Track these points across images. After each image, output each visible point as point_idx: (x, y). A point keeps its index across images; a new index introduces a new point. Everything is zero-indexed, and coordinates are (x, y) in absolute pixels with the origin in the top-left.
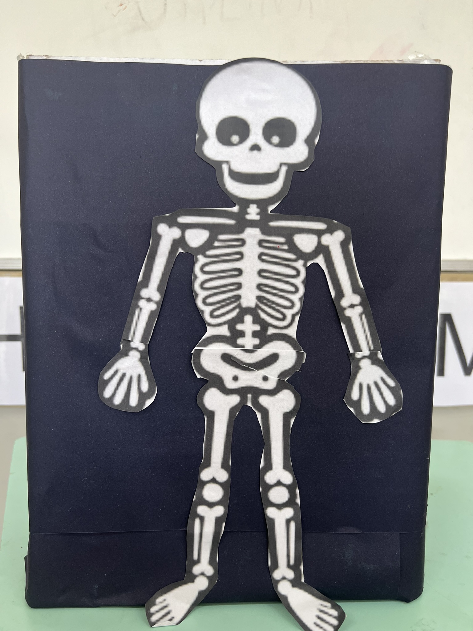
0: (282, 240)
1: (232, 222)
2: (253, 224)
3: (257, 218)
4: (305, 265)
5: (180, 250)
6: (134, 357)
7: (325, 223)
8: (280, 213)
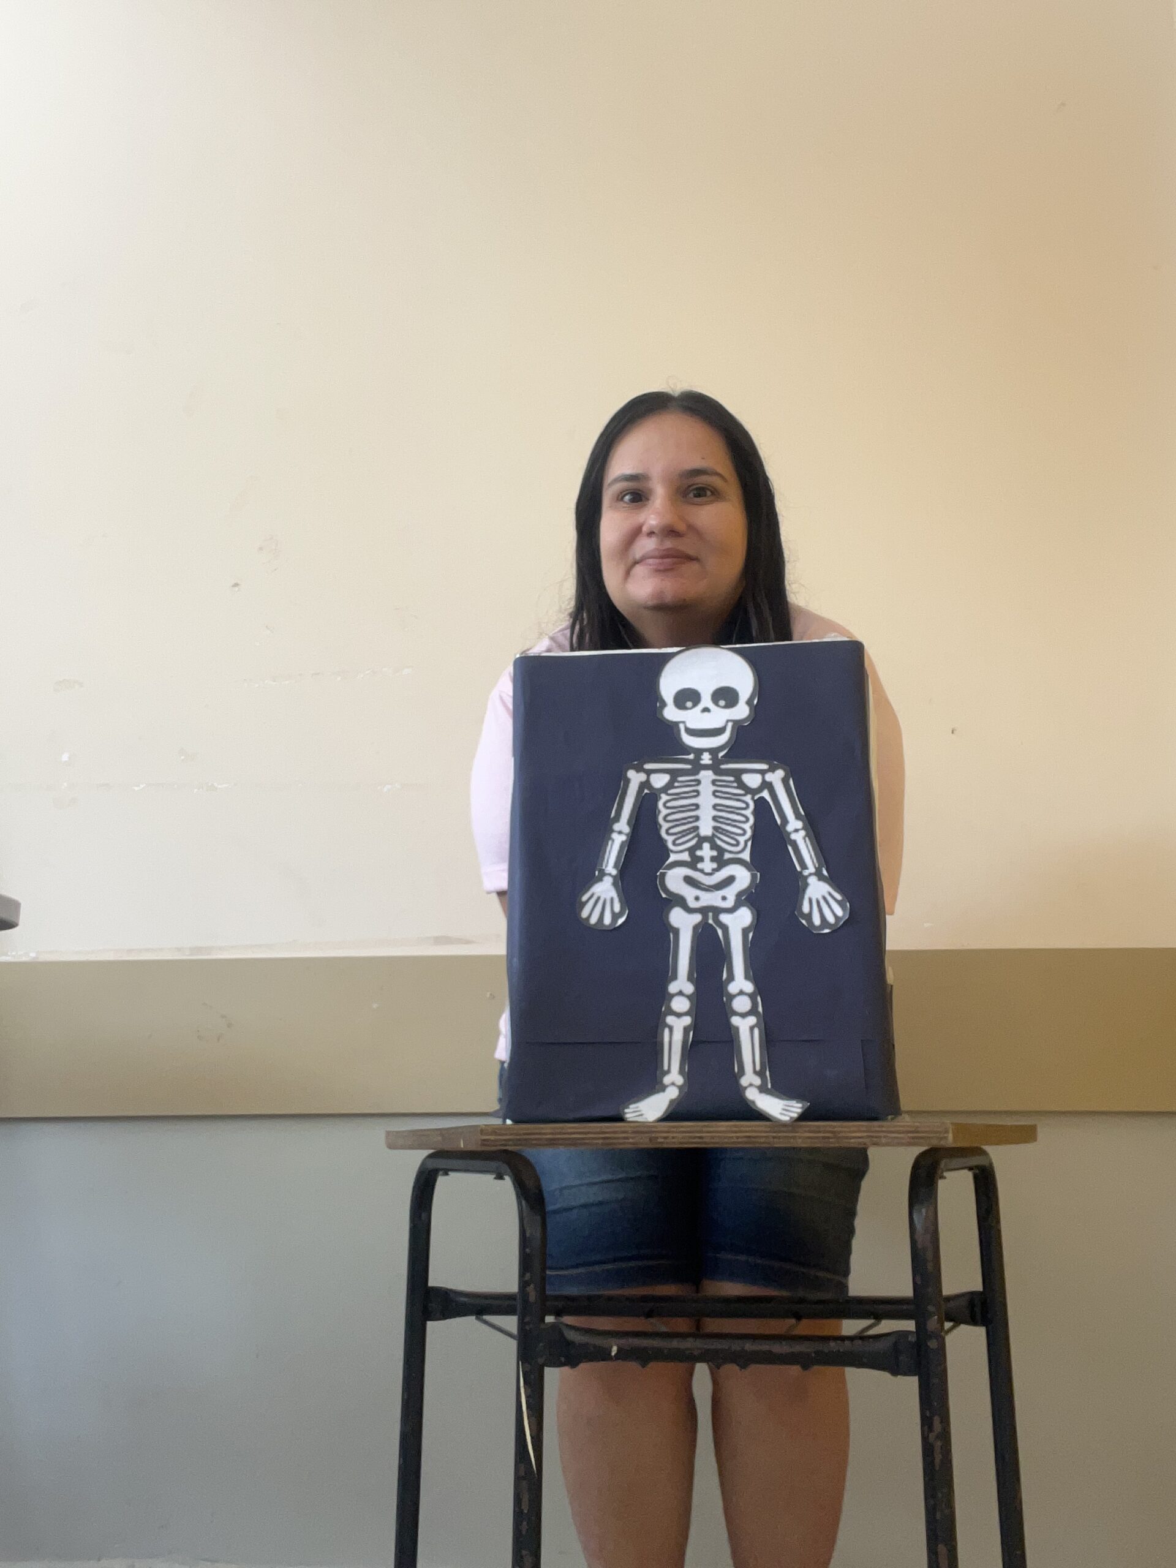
0: (732, 779)
1: (689, 767)
2: (706, 767)
3: (710, 762)
4: (753, 798)
5: (646, 791)
6: (608, 882)
7: (767, 764)
8: (729, 758)
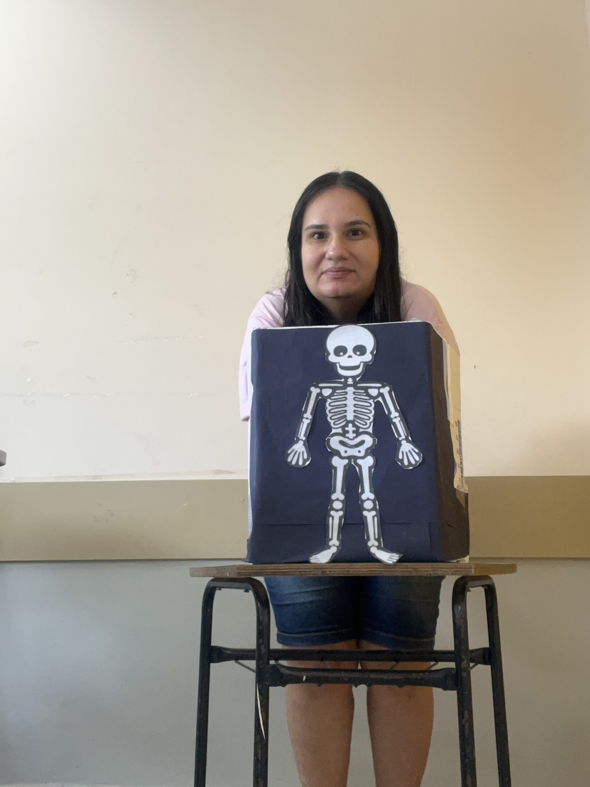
0: (363, 391)
1: (342, 385)
2: (350, 386)
3: (352, 383)
4: (374, 401)
5: (320, 398)
6: (301, 443)
7: (381, 384)
8: (361, 381)
